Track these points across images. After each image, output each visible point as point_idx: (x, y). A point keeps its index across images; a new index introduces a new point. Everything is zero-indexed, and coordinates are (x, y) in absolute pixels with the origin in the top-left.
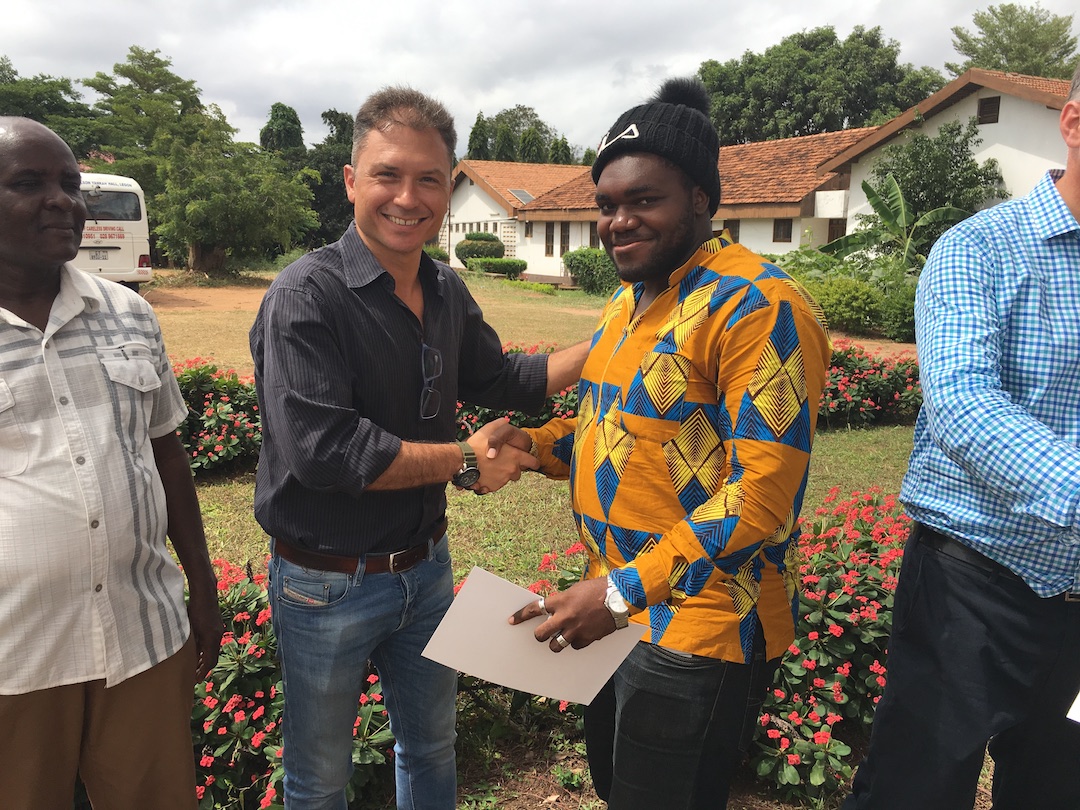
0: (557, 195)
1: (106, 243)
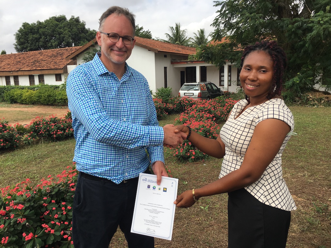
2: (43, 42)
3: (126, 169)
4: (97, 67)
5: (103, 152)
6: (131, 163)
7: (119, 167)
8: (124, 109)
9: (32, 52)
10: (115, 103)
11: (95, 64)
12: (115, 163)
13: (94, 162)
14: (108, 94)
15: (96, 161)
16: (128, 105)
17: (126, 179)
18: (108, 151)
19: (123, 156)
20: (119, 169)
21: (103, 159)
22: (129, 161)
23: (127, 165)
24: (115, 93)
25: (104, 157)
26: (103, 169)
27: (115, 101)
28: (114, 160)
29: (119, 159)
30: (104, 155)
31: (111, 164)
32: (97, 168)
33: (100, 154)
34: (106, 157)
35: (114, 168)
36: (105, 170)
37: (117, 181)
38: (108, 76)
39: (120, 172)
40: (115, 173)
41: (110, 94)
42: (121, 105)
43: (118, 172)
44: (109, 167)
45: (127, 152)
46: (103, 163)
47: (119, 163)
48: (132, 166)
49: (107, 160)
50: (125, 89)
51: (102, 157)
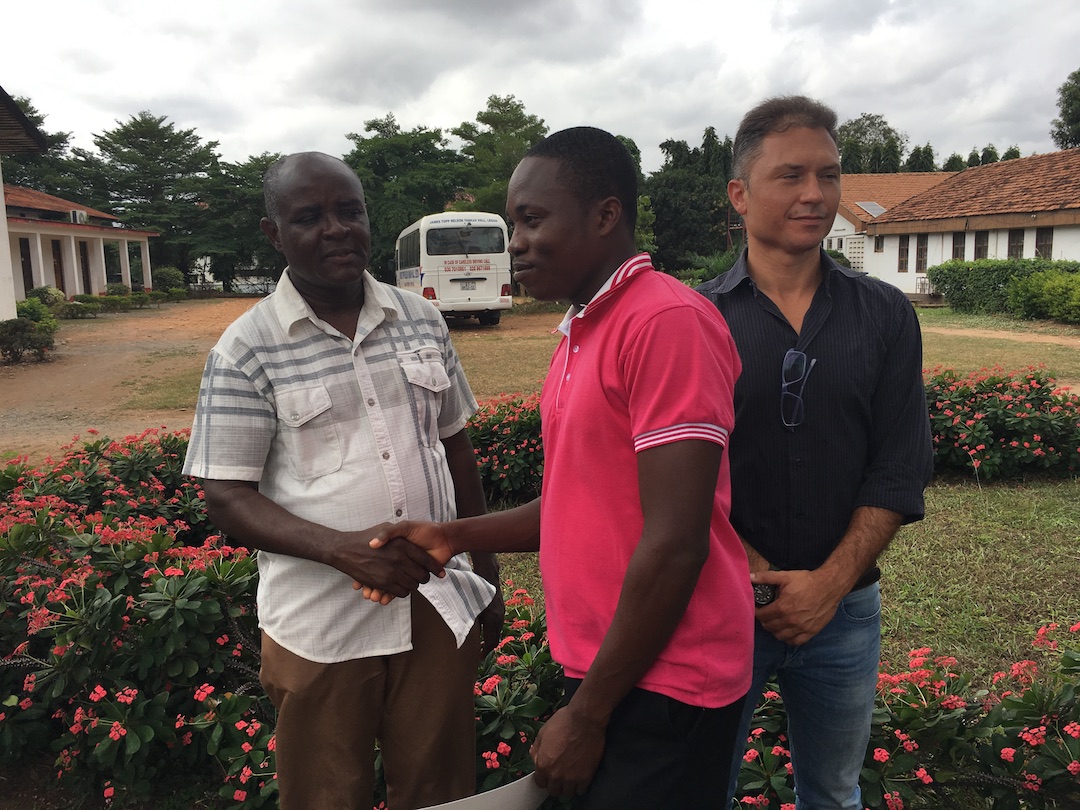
0: (913, 205)
1: (475, 274)
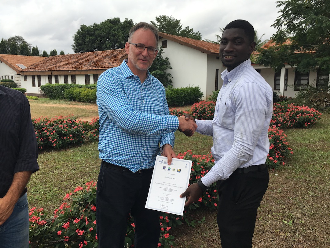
2: (98, 44)
3: (142, 160)
4: (124, 71)
5: (125, 142)
6: (147, 155)
7: (137, 158)
8: (145, 108)
9: (88, 53)
10: (138, 102)
11: (123, 69)
12: (134, 153)
13: (116, 151)
14: (132, 94)
15: (118, 150)
16: (149, 105)
17: (142, 168)
18: (129, 142)
19: (141, 148)
20: (136, 159)
21: (124, 149)
22: (146, 153)
23: (144, 156)
24: (137, 94)
25: (125, 147)
26: (123, 157)
27: (138, 100)
28: (133, 151)
29: (138, 150)
30: (125, 145)
31: (131, 154)
32: (118, 156)
33: (122, 145)
34: (127, 148)
35: (132, 158)
36: (125, 159)
37: (134, 170)
38: (132, 79)
39: (137, 162)
40: (132, 162)
41: (134, 94)
42: (143, 105)
43: (135, 162)
44: (128, 157)
45: (145, 145)
46: (124, 153)
47: (137, 154)
48: (148, 158)
49: (127, 150)
50: (146, 92)
51: (123, 147)
